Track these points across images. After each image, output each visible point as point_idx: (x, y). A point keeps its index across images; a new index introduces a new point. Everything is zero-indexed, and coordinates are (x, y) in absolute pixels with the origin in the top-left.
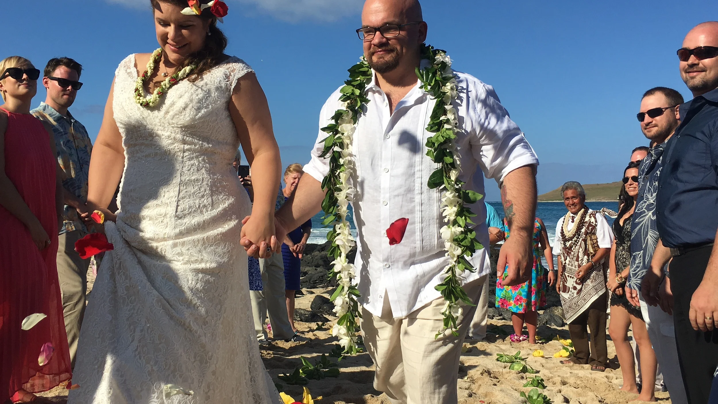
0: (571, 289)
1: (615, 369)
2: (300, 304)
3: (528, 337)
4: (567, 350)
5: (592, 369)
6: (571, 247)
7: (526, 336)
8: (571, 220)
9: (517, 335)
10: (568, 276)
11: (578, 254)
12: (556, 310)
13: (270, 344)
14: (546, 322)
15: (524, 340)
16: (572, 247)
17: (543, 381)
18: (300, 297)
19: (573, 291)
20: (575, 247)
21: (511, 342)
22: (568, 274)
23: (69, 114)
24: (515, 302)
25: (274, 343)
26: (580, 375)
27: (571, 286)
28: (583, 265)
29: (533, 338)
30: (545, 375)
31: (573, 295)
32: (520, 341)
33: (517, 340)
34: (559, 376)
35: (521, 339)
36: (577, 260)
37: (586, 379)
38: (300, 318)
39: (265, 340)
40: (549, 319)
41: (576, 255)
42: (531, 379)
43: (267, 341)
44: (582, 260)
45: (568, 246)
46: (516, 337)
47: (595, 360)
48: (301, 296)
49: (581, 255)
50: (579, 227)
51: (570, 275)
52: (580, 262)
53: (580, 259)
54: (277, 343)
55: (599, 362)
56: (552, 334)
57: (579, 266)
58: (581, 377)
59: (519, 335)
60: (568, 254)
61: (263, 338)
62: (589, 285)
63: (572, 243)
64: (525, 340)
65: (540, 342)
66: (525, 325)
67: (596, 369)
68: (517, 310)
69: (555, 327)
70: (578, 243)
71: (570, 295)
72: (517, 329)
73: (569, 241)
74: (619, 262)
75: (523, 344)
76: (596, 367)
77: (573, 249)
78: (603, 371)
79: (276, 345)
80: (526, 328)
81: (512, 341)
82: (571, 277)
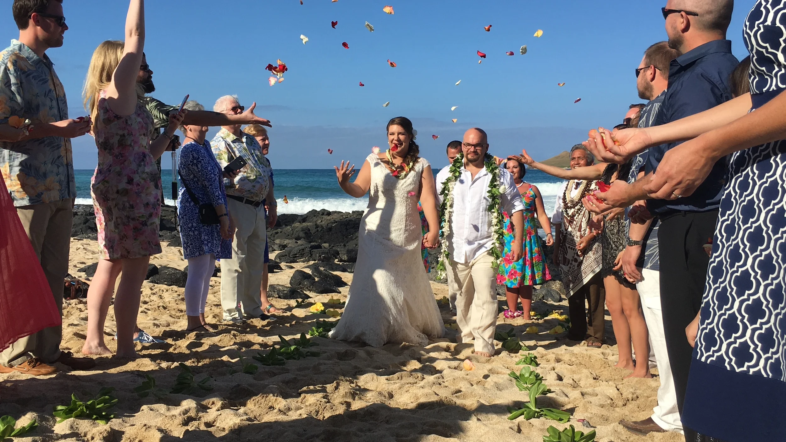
0: (570, 262)
1: (612, 346)
2: (278, 280)
3: (523, 313)
4: (563, 326)
5: (588, 346)
6: (573, 215)
7: (521, 312)
8: (574, 186)
9: (511, 311)
10: (569, 247)
11: (581, 224)
12: (554, 285)
13: (244, 322)
14: (543, 297)
15: (518, 316)
16: (575, 215)
17: (537, 358)
18: (279, 272)
19: (573, 263)
20: (578, 216)
21: (504, 319)
22: (569, 246)
23: (45, 57)
24: (509, 276)
25: (249, 321)
26: (575, 352)
27: (571, 258)
28: (586, 235)
29: (528, 314)
30: (538, 353)
31: (573, 267)
32: (514, 317)
33: (511, 316)
34: (553, 353)
35: (515, 315)
36: (580, 230)
37: (582, 355)
38: (278, 294)
39: (239, 318)
40: (545, 294)
41: (578, 225)
42: (524, 357)
43: (241, 319)
44: (585, 230)
45: (570, 214)
46: (510, 313)
47: (591, 336)
49: (584, 225)
50: (583, 194)
51: (571, 247)
52: (582, 233)
53: (582, 230)
54: (252, 322)
55: (596, 338)
56: (548, 310)
57: (581, 237)
58: (576, 354)
59: (513, 310)
60: (570, 224)
61: (237, 316)
62: (591, 257)
63: (575, 211)
64: (520, 316)
65: (535, 318)
66: (519, 300)
67: (592, 346)
68: (511, 285)
69: (552, 302)
70: (581, 212)
71: (570, 268)
72: (511, 305)
73: (571, 208)
75: (517, 320)
76: (592, 344)
77: (575, 218)
78: (600, 347)
79: (251, 323)
80: (520, 303)
81: (506, 317)
82: (571, 248)
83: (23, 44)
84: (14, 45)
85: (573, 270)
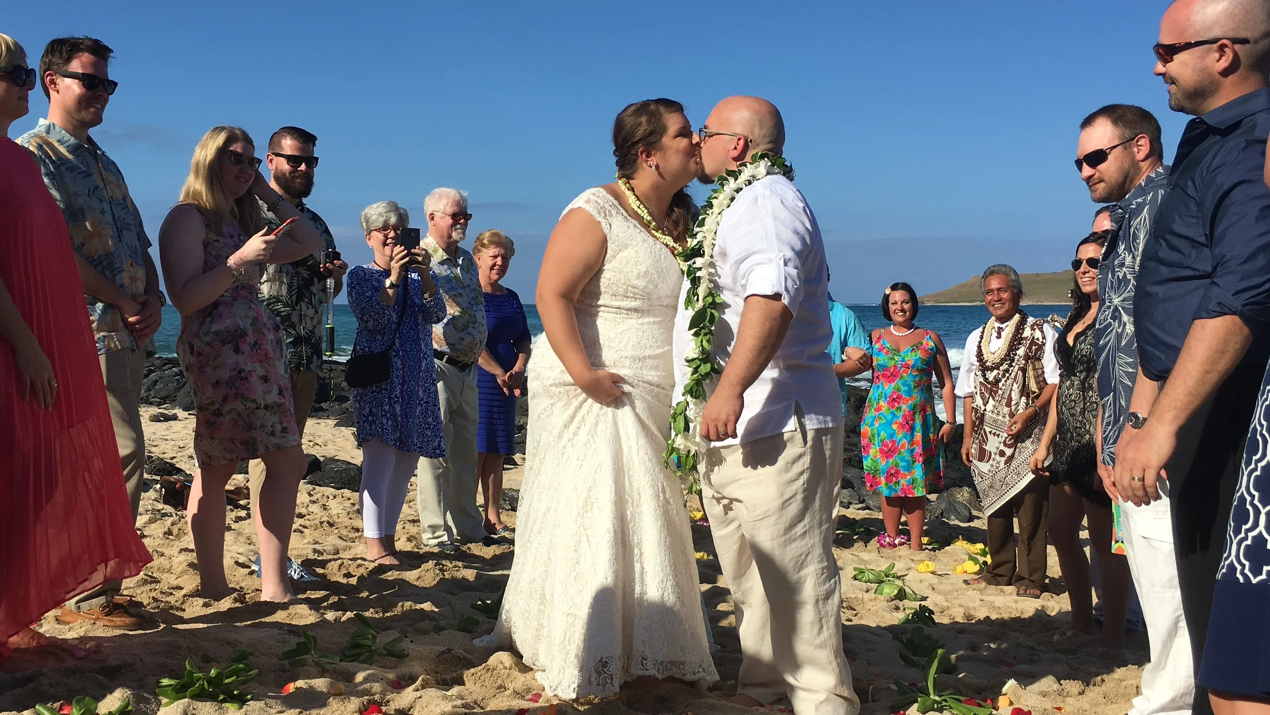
0: (993, 456)
1: (1058, 595)
2: (510, 482)
3: (909, 540)
4: (976, 561)
5: (1018, 594)
6: (997, 381)
7: (906, 538)
8: (995, 334)
9: (889, 536)
10: (990, 432)
11: (1010, 394)
12: (959, 493)
13: (457, 549)
14: (942, 514)
15: (901, 544)
16: (1000, 381)
17: (933, 614)
18: (511, 469)
19: (998, 458)
21: (878, 548)
22: (990, 430)
23: (89, 140)
24: (886, 478)
25: (464, 548)
26: (997, 604)
27: (994, 450)
28: (1019, 412)
29: (918, 541)
30: (936, 604)
31: (998, 465)
32: (895, 546)
33: (890, 545)
34: (960, 606)
35: (897, 542)
36: (1009, 405)
37: (1008, 610)
38: (510, 505)
39: (449, 542)
40: (945, 509)
41: (1006, 395)
42: (913, 611)
43: (452, 544)
44: (1017, 404)
45: (990, 379)
46: (887, 539)
47: (1024, 578)
48: (512, 467)
49: (1015, 395)
50: (1012, 346)
51: (994, 431)
52: (1013, 408)
53: (1013, 403)
54: (469, 548)
55: (1032, 581)
56: (950, 534)
57: (1012, 415)
58: (999, 608)
59: (893, 535)
60: (991, 394)
61: (445, 538)
62: (1028, 448)
63: (999, 374)
64: (904, 543)
65: (930, 547)
66: (903, 519)
67: (1025, 594)
68: (890, 493)
69: (957, 522)
70: (1010, 374)
71: (992, 466)
72: (890, 526)
73: (992, 369)
74: (1064, 408)
75: (900, 550)
76: (1026, 591)
77: (1000, 384)
78: (1038, 597)
79: (468, 551)
80: (905, 524)
81: (882, 545)
82: (994, 434)
83: (54, 124)
84: (40, 126)
85: (997, 470)
